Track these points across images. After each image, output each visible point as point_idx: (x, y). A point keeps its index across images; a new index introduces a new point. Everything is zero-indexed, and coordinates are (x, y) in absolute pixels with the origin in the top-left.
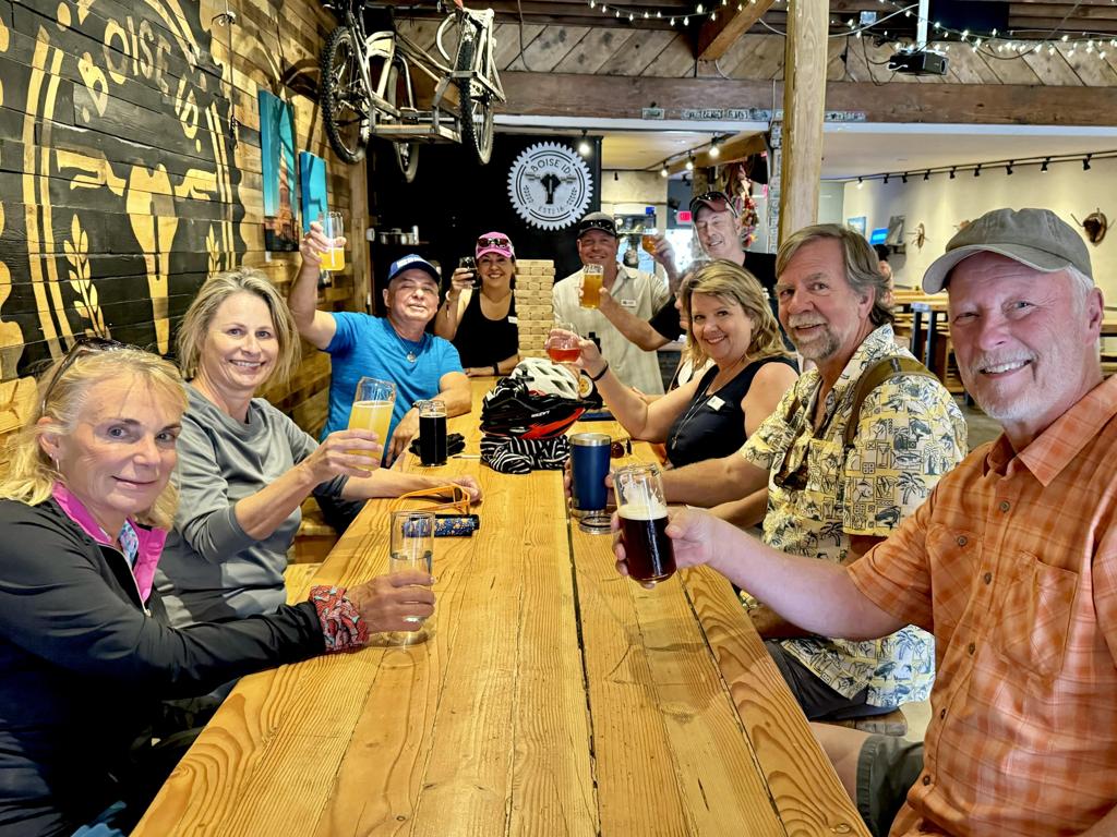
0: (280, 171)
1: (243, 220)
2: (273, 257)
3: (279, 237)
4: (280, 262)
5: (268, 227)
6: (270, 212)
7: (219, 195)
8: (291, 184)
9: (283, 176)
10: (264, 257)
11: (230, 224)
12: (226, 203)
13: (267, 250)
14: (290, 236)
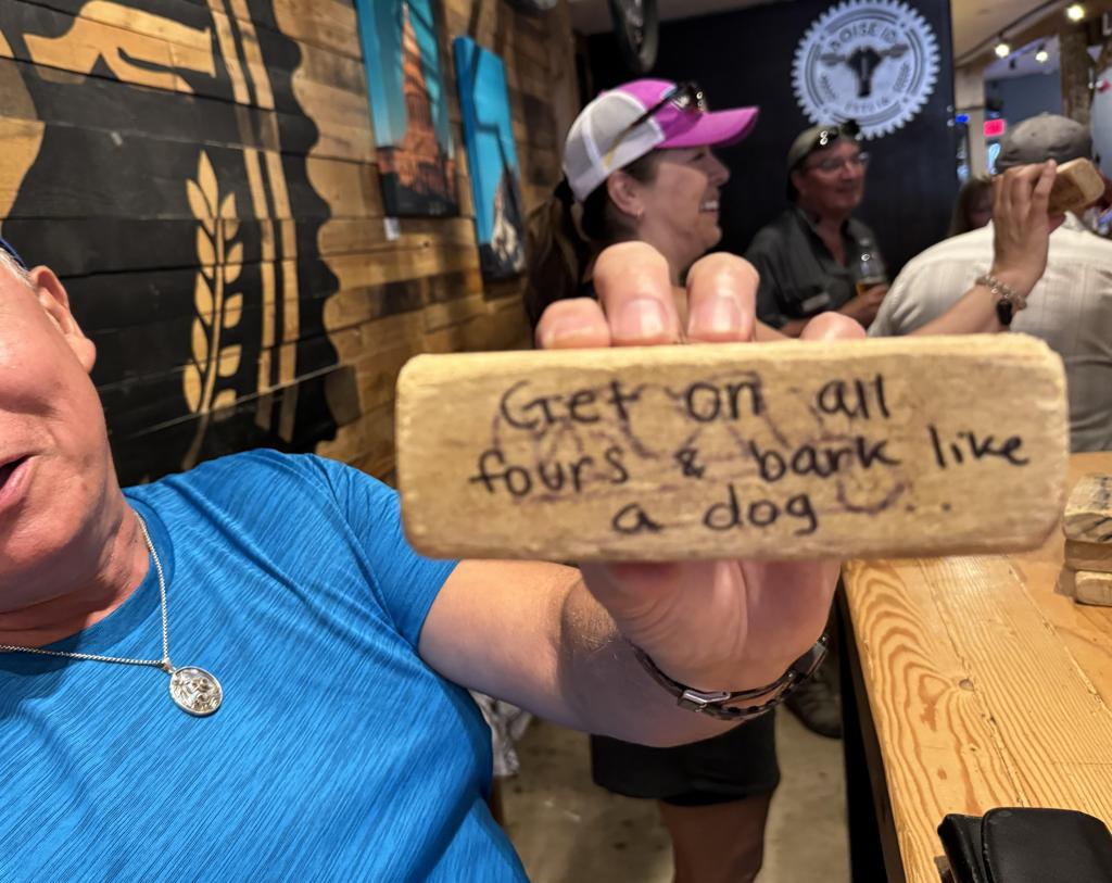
0: (402, 59)
1: (315, 151)
2: (403, 229)
3: (409, 189)
4: (421, 239)
5: (384, 169)
6: (384, 137)
7: (225, 83)
8: (434, 89)
9: (413, 70)
10: (382, 230)
11: (273, 158)
12: (253, 106)
13: (390, 214)
14: (438, 188)
